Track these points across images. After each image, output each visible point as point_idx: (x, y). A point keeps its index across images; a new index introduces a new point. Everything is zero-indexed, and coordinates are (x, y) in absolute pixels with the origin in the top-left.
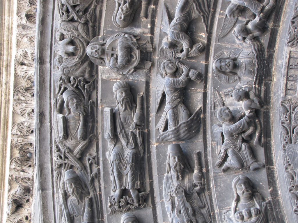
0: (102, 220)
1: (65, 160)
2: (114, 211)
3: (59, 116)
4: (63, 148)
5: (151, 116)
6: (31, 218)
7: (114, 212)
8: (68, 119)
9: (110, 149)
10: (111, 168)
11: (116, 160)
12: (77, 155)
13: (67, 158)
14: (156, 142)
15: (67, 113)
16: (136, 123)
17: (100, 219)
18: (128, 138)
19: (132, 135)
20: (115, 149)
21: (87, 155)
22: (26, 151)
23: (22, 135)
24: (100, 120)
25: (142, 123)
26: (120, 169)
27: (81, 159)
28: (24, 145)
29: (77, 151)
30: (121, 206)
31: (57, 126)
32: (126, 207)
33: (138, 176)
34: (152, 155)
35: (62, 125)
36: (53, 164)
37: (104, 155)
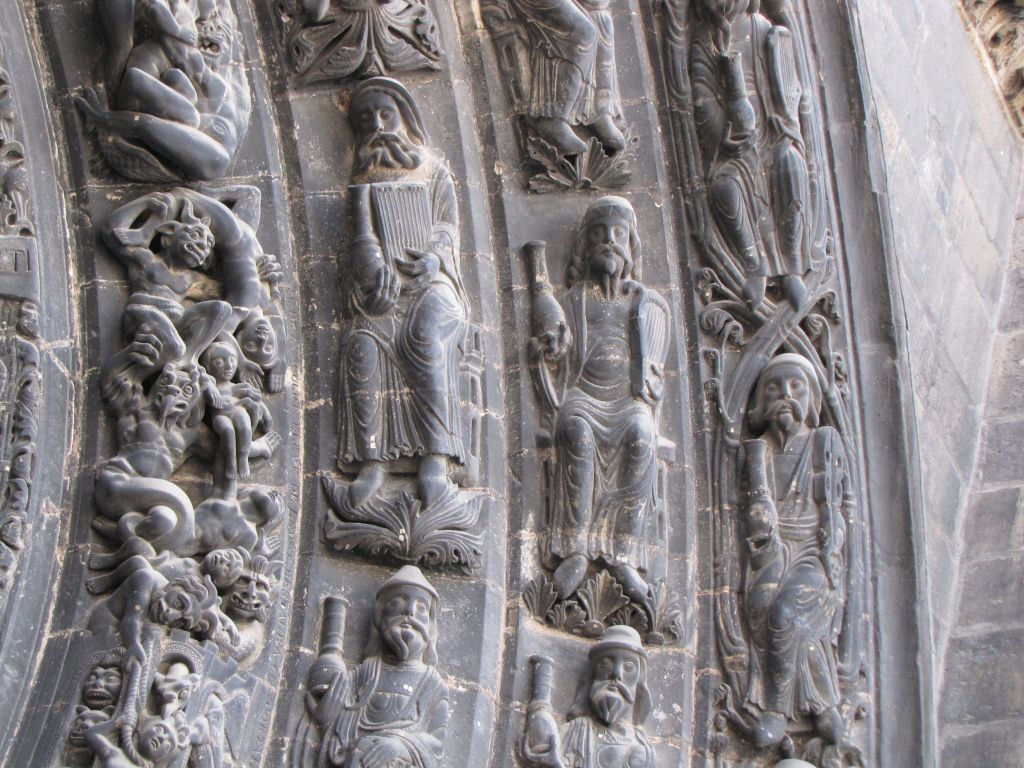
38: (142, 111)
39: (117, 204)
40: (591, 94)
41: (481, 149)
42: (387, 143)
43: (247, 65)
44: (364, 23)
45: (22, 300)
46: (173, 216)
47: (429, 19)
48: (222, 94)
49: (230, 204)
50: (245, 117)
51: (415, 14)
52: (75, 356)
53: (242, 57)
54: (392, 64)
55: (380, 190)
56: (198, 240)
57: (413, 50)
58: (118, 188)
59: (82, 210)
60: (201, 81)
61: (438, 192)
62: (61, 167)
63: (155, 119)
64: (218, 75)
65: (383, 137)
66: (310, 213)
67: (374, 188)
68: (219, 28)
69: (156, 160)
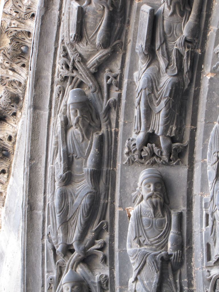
0: (113, 170)
1: (73, 72)
2: (132, 160)
3: (73, 5)
4: (73, 54)
5: (211, 30)
6: (15, 139)
7: (131, 162)
8: (85, 12)
9: (141, 69)
10: (137, 98)
11: (147, 89)
12: (91, 68)
13: (77, 70)
14: (211, 72)
15: (86, 2)
16: (186, 38)
17: (111, 167)
18: (169, 59)
19: (176, 55)
20: (148, 71)
21: (107, 70)
22: (21, 42)
23: (18, 17)
24: (133, 21)
25: (195, 39)
26: (150, 102)
27: (96, 75)
28: (19, 33)
29: (92, 62)
30: (143, 156)
31: (69, 19)
32: (150, 158)
33: (176, 118)
34: (202, 90)
35: (76, 19)
36: (54, 74)
37: (131, 76)
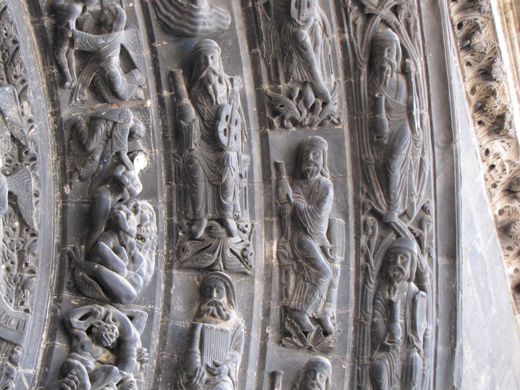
38: (99, 263)
39: (76, 306)
40: (322, 303)
41: (262, 318)
42: (216, 305)
43: (156, 252)
44: (219, 244)
45: (15, 345)
46: (102, 318)
47: (251, 249)
48: (141, 263)
49: (131, 318)
50: (149, 277)
51: (244, 245)
52: (34, 379)
53: (155, 248)
54: (228, 267)
55: (207, 328)
56: (111, 333)
57: (240, 262)
58: (78, 299)
59: (57, 305)
60: (132, 255)
61: (236, 335)
62: (53, 282)
63: (105, 269)
64: (141, 254)
65: (215, 302)
66: (169, 332)
67: (205, 326)
68: (148, 231)
69: (100, 289)
